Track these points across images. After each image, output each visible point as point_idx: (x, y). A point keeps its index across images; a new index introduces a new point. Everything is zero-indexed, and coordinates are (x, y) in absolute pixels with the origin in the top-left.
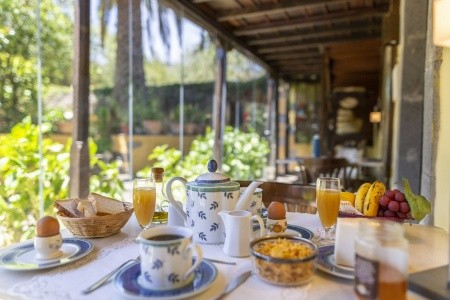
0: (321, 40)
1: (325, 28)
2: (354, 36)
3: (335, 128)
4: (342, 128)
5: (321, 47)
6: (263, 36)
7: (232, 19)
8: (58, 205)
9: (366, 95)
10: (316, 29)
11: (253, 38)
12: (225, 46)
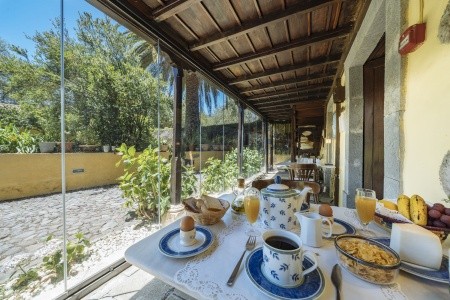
0: (292, 102)
1: (295, 95)
2: (309, 99)
3: (299, 145)
4: (304, 147)
5: (291, 105)
6: (261, 101)
7: (247, 93)
8: (184, 203)
9: (317, 129)
10: (290, 96)
11: (257, 101)
12: (243, 107)
